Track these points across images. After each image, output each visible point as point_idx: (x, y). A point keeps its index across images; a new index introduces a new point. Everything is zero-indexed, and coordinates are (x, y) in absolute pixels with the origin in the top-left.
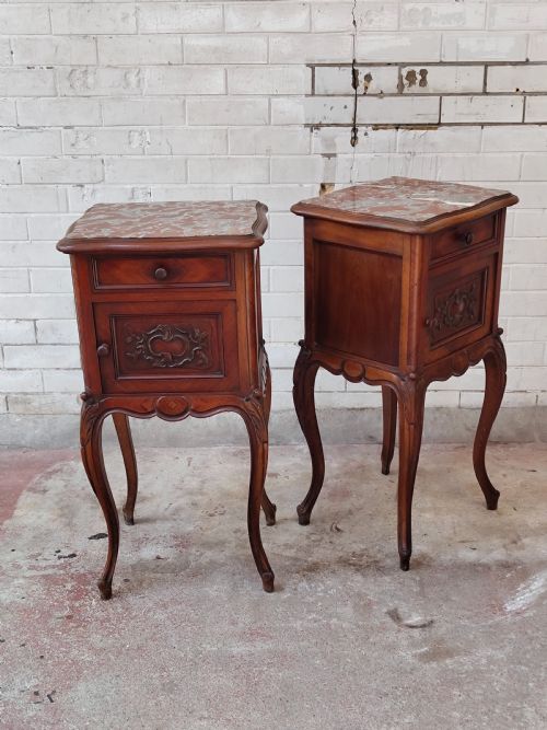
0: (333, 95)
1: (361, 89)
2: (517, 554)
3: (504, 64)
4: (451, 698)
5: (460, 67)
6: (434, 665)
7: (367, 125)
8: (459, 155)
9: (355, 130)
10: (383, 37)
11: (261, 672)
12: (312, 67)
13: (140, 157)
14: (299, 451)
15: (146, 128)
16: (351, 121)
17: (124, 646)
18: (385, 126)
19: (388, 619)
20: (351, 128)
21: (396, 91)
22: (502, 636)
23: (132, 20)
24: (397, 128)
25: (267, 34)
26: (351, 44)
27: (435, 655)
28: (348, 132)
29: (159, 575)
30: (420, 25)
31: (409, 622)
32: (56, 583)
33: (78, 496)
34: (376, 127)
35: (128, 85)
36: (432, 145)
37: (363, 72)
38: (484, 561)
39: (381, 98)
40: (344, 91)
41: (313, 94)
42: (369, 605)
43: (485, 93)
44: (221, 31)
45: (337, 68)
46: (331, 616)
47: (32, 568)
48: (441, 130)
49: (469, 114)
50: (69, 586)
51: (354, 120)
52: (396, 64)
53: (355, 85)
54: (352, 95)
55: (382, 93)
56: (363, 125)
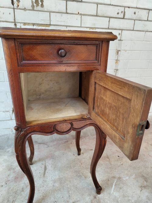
0: (3, 7)
1: (16, 5)
3: (73, 1)
5: (57, 1)
7: (21, 23)
16: (13, 21)
18: (29, 24)
20: (14, 24)
21: (31, 8)
24: (33, 25)
34: (25, 24)
39: (25, 11)
40: (8, 6)
43: (67, 13)
48: (51, 28)
49: (61, 21)
51: (15, 20)
53: (13, 3)
54: (12, 8)
55: (25, 9)
56: (19, 23)
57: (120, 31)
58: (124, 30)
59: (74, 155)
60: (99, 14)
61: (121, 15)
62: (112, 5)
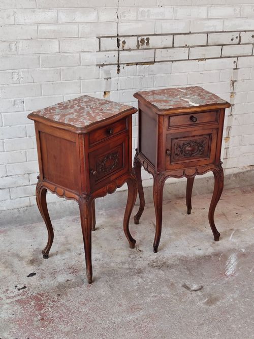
0: (109, 51)
1: (121, 47)
2: (218, 248)
3: (181, 34)
4: (228, 319)
5: (163, 37)
6: (214, 306)
7: (124, 64)
8: (163, 75)
9: (118, 66)
10: (131, 23)
11: (146, 326)
12: (99, 38)
13: (17, 85)
14: (102, 214)
15: (21, 70)
16: (117, 63)
17: (77, 328)
18: (132, 64)
19: (184, 289)
21: (136, 48)
22: (233, 287)
23: (12, 18)
24: (137, 65)
25: (78, 23)
26: (116, 27)
27: (211, 302)
28: (116, 67)
29: (73, 289)
30: (146, 17)
31: (193, 289)
32: (25, 303)
33: (8, 255)
34: (128, 64)
35: (11, 50)
36: (152, 71)
37: (122, 40)
38: (207, 254)
39: (130, 51)
40: (114, 48)
41: (100, 51)
42: (173, 284)
43: (173, 47)
44: (57, 22)
45: (110, 38)
46: (160, 293)
47: (8, 298)
48: (156, 64)
49: (167, 57)
50: (32, 304)
51: (118, 62)
52: (136, 36)
53: (118, 46)
54: (117, 51)
55: (130, 49)
56: (122, 64)
57: (235, 59)
58: (240, 56)
59: (183, 214)
60: (210, 42)
61: (236, 41)
62: (225, 32)
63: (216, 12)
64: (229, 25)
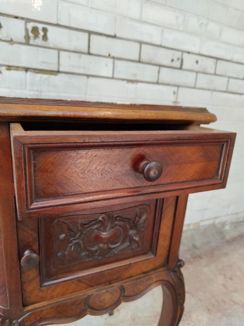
3: (101, 34)
5: (72, 32)
7: (1, 65)
18: (17, 68)
21: (24, 41)
24: (26, 71)
34: (9, 68)
36: (54, 86)
39: (12, 44)
43: (89, 53)
49: (79, 67)
52: (23, 18)
55: (12, 40)
57: (175, 89)
58: (181, 86)
60: (143, 58)
61: (177, 64)
62: (164, 47)
63: (153, 13)
64: (170, 39)
